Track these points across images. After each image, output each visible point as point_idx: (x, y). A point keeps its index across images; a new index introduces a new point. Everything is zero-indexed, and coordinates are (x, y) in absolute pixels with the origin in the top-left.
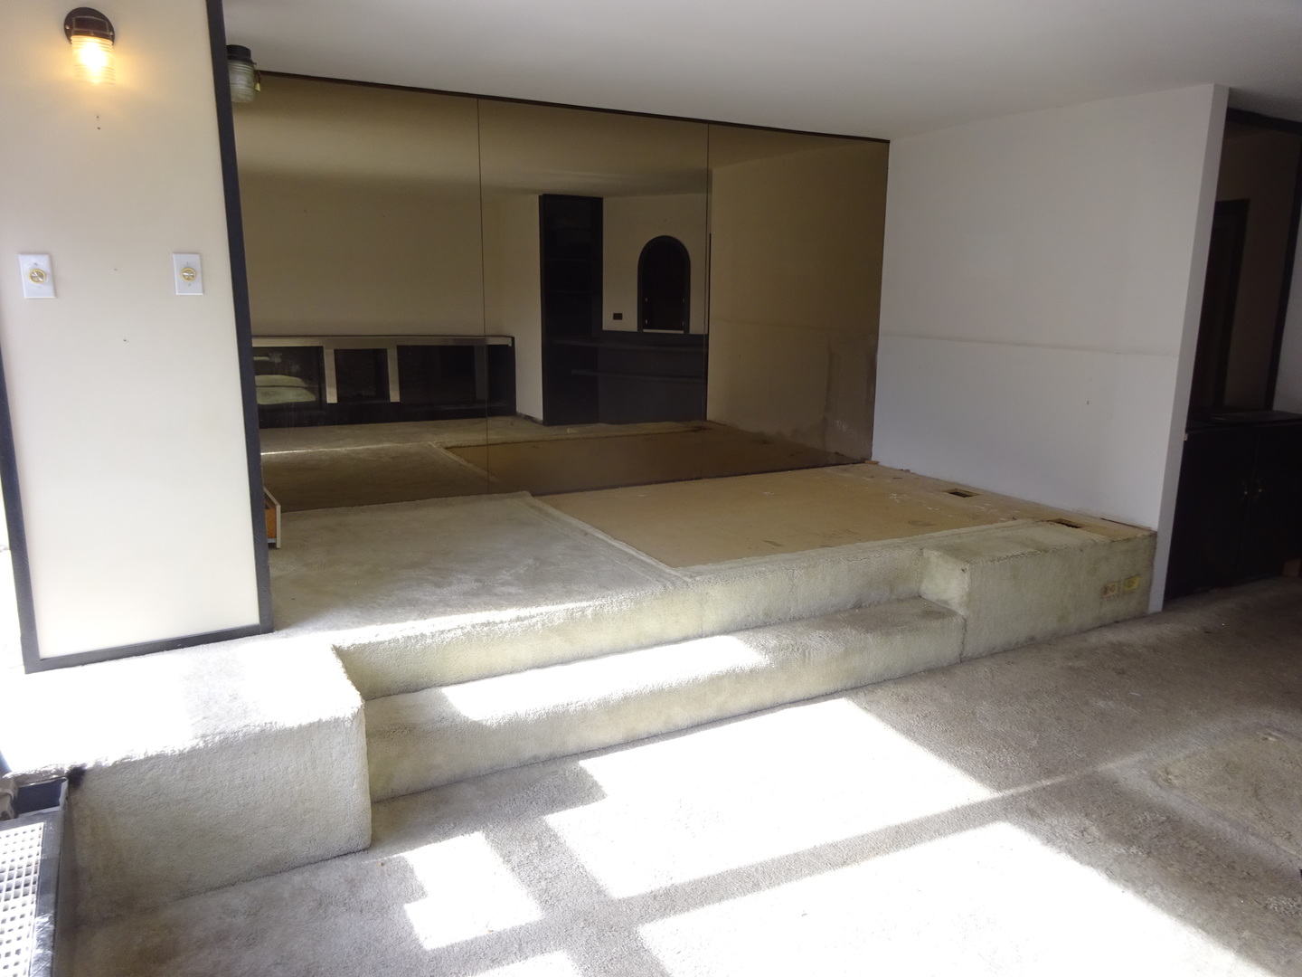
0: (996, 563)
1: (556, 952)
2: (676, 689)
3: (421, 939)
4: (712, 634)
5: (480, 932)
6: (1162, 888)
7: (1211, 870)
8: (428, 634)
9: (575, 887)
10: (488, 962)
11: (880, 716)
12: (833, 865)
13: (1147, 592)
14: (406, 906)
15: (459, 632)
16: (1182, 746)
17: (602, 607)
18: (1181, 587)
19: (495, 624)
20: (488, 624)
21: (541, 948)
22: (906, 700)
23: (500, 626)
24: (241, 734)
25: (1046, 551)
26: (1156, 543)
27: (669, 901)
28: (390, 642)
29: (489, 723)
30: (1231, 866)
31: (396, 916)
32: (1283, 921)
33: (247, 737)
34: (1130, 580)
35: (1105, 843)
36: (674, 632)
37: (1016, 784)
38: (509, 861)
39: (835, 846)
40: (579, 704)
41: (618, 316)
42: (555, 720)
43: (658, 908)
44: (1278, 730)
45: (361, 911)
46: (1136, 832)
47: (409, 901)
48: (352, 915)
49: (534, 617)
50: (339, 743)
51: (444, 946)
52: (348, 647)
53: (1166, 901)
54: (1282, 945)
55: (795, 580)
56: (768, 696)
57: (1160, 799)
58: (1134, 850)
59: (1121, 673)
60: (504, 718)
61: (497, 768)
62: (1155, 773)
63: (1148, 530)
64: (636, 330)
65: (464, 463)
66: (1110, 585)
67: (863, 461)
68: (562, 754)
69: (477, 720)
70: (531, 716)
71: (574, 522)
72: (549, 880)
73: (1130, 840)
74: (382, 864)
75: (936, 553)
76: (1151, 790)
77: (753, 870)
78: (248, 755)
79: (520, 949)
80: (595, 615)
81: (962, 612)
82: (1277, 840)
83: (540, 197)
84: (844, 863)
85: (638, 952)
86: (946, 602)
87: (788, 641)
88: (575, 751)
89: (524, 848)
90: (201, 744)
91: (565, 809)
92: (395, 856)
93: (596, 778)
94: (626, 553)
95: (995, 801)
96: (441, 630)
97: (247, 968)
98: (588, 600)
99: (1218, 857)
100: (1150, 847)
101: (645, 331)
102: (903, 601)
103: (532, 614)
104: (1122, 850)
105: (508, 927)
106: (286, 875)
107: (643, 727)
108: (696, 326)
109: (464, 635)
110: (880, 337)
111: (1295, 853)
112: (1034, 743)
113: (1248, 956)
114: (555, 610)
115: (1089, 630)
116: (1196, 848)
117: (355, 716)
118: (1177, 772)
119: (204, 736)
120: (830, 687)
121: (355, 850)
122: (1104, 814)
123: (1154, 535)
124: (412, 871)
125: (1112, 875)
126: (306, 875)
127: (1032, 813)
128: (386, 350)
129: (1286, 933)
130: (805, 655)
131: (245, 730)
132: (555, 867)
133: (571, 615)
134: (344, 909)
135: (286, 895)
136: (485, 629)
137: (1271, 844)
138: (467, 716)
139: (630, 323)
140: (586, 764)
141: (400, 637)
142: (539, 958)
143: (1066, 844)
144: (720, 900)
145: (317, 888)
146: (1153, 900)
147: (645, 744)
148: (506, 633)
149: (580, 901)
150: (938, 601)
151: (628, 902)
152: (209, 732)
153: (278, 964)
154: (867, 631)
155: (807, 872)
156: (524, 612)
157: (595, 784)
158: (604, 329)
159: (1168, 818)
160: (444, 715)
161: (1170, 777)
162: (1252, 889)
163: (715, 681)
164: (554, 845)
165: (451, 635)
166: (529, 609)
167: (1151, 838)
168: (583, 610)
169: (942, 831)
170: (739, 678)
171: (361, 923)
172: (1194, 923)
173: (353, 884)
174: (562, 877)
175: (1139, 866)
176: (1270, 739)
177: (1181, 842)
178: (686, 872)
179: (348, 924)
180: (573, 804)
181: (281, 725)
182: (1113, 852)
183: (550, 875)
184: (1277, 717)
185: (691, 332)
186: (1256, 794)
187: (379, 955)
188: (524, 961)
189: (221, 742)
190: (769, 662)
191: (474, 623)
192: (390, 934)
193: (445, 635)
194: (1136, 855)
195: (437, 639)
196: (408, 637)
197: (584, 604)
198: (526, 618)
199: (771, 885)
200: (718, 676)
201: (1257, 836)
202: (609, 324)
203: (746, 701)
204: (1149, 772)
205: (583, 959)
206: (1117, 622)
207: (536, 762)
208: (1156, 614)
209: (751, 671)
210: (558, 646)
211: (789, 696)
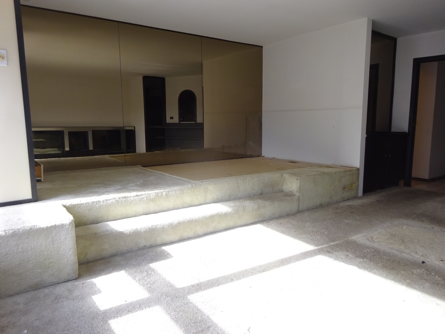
0: (308, 177)
1: (154, 306)
2: (198, 220)
3: (99, 306)
4: (210, 203)
5: (123, 303)
6: (377, 270)
7: (392, 264)
8: (101, 201)
9: (161, 285)
10: (127, 312)
11: (272, 228)
12: (260, 272)
13: (357, 189)
14: (93, 297)
15: (114, 200)
16: (376, 231)
17: (169, 192)
18: (368, 189)
19: (128, 197)
20: (125, 197)
21: (149, 305)
22: (281, 224)
23: (130, 198)
24: (21, 230)
25: (324, 174)
26: (359, 172)
27: (199, 287)
28: (86, 204)
29: (126, 232)
30: (399, 262)
31: (88, 300)
32: (419, 276)
33: (24, 231)
34: (352, 184)
35: (355, 258)
36: (196, 202)
37: (322, 245)
38: (135, 279)
39: (260, 266)
40: (161, 225)
41: (172, 118)
42: (152, 231)
43: (194, 289)
44: (406, 225)
45: (74, 300)
46: (365, 255)
47: (94, 295)
48: (70, 301)
49: (143, 195)
50: (64, 235)
51: (108, 308)
52: (69, 205)
53: (379, 273)
54: (420, 283)
55: (239, 184)
56: (231, 224)
57: (371, 245)
58: (365, 260)
59: (352, 213)
60: (132, 230)
61: (130, 250)
62: (368, 238)
63: (356, 168)
64: (178, 122)
65: (117, 160)
66: (346, 186)
67: (259, 156)
68: (155, 245)
69: (121, 231)
70: (143, 229)
71: (157, 172)
72: (151, 284)
73: (364, 257)
74: (83, 284)
75: (287, 175)
76: (368, 243)
77: (230, 275)
78: (24, 239)
79: (140, 307)
80: (166, 195)
81: (297, 194)
82: (413, 254)
83: (143, 77)
84: (264, 271)
85: (188, 303)
86: (292, 192)
87: (238, 204)
88: (160, 244)
89: (141, 274)
90: (4, 234)
91: (157, 262)
92: (88, 281)
93: (169, 252)
94: (177, 178)
95: (316, 250)
96: (107, 199)
97: (23, 322)
98: (163, 189)
99: (394, 260)
100: (370, 259)
101: (181, 122)
102: (277, 192)
103: (142, 194)
104: (361, 260)
105: (135, 300)
106: (42, 290)
107: (186, 234)
108: (199, 120)
109: (116, 201)
110: (263, 113)
111: (419, 257)
112: (326, 233)
113: (410, 287)
114: (151, 193)
115: (340, 202)
116: (386, 258)
117: (70, 223)
118: (375, 238)
119: (5, 231)
120: (254, 221)
121: (72, 279)
122: (353, 251)
123: (358, 169)
124: (95, 285)
125: (359, 267)
126: (51, 289)
127: (329, 252)
128: (88, 132)
129: (421, 279)
130: (244, 208)
131: (23, 228)
132: (153, 280)
133: (157, 194)
134: (66, 299)
135: (42, 296)
136: (124, 199)
137: (411, 255)
138: (117, 229)
139: (176, 120)
140: (165, 248)
141: (90, 202)
142: (148, 309)
143: (342, 260)
144: (218, 285)
145: (55, 293)
146: (375, 273)
147: (187, 241)
148: (132, 201)
149: (164, 289)
150: (289, 192)
151: (183, 289)
152: (7, 229)
153: (37, 320)
154: (265, 201)
155: (250, 274)
156: (139, 193)
157: (168, 254)
158: (167, 122)
159: (375, 250)
160: (108, 229)
161: (373, 239)
162: (407, 268)
163: (212, 218)
164: (153, 273)
165: (111, 201)
166: (141, 192)
167: (370, 256)
168: (162, 193)
169: (298, 259)
170: (221, 216)
171: (74, 303)
172: (390, 279)
173: (70, 291)
174: (156, 283)
175: (368, 264)
176: (404, 227)
177: (381, 257)
178: (204, 278)
179: (68, 304)
180: (160, 260)
181: (39, 226)
182: (358, 261)
183: (151, 282)
184: (405, 221)
185: (197, 122)
186: (403, 242)
187: (81, 313)
188: (142, 310)
189: (13, 233)
190: (231, 210)
191: (120, 197)
192: (86, 306)
193: (108, 201)
194: (366, 261)
195: (105, 203)
196: (93, 202)
197: (162, 191)
198: (140, 195)
199: (237, 279)
200: (213, 215)
201: (406, 253)
202: (168, 121)
203: (224, 225)
204: (366, 238)
205: (166, 308)
206: (348, 199)
207: (145, 248)
208: (361, 197)
209: (225, 214)
210: (152, 207)
211: (239, 223)
